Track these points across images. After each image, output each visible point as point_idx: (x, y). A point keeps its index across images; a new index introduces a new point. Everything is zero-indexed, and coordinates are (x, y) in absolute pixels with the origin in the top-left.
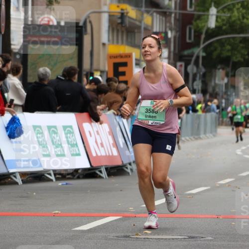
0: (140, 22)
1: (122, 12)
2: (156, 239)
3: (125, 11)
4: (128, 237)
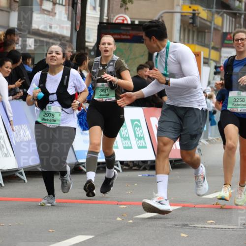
0: (211, 22)
1: (194, 12)
2: (212, 228)
3: (197, 12)
4: (186, 225)
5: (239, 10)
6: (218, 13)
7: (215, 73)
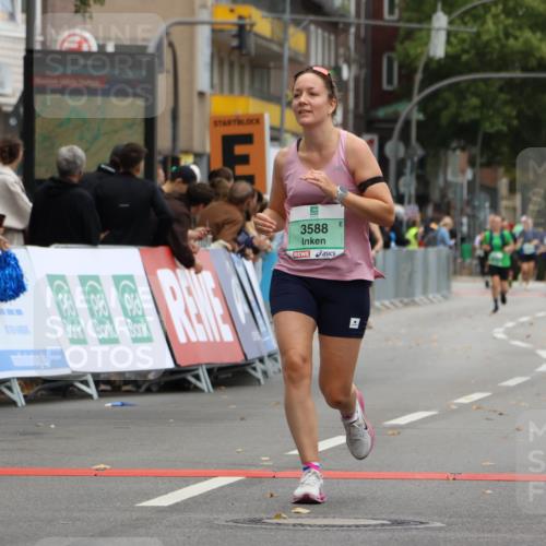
0: (281, 45)
1: (241, 22)
2: (320, 526)
3: (247, 21)
4: (259, 521)
5: (343, 16)
6: (297, 23)
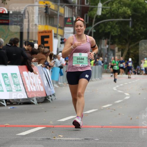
0: (57, 11)
1: (47, 5)
2: (66, 140)
3: (48, 5)
4: (49, 139)
5: (74, 4)
6: (62, 6)
7: (61, 43)
